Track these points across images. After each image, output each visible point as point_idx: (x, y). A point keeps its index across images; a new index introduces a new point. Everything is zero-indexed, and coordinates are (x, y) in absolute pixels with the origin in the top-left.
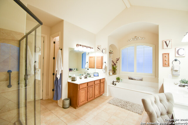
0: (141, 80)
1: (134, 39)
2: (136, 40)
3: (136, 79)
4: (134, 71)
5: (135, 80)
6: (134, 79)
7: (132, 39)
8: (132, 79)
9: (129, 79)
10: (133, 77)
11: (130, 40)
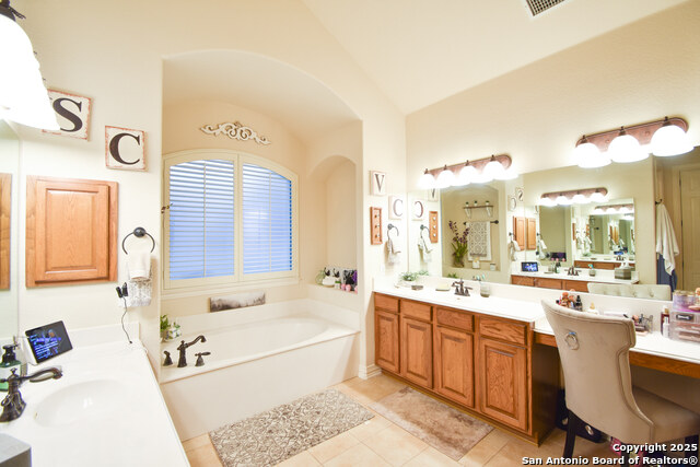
0: (261, 301)
1: (233, 133)
2: (238, 136)
3: (242, 302)
4: (236, 271)
5: (239, 307)
6: (233, 305)
7: (222, 128)
8: (226, 307)
9: (214, 308)
10: (228, 298)
11: (217, 132)
